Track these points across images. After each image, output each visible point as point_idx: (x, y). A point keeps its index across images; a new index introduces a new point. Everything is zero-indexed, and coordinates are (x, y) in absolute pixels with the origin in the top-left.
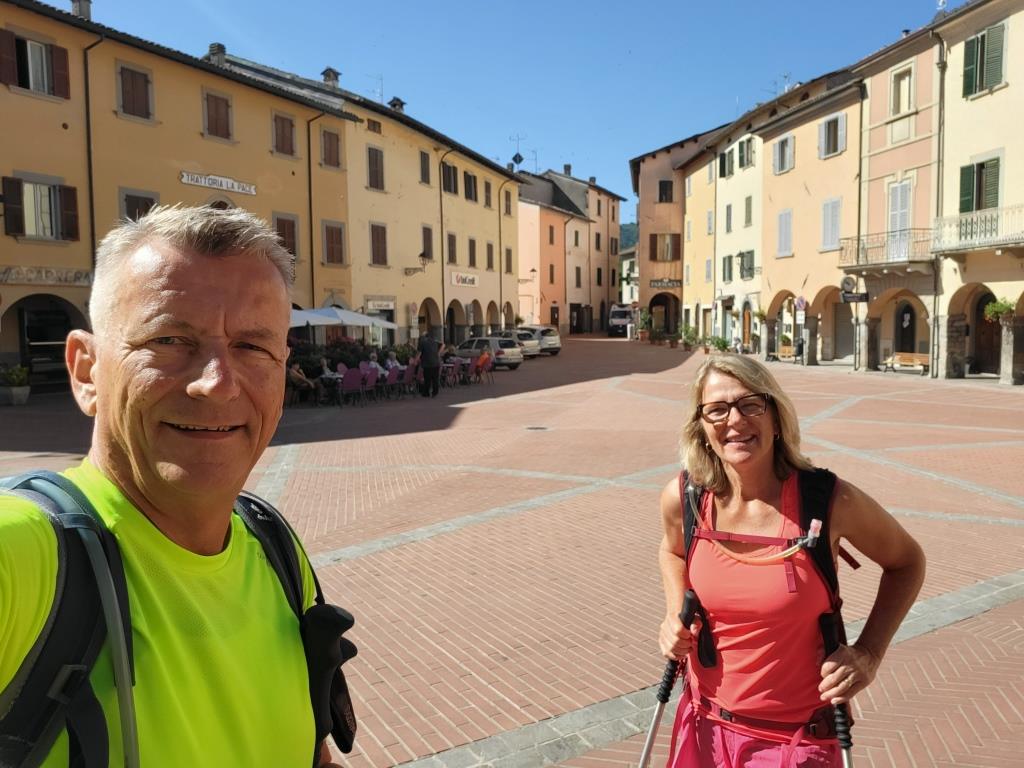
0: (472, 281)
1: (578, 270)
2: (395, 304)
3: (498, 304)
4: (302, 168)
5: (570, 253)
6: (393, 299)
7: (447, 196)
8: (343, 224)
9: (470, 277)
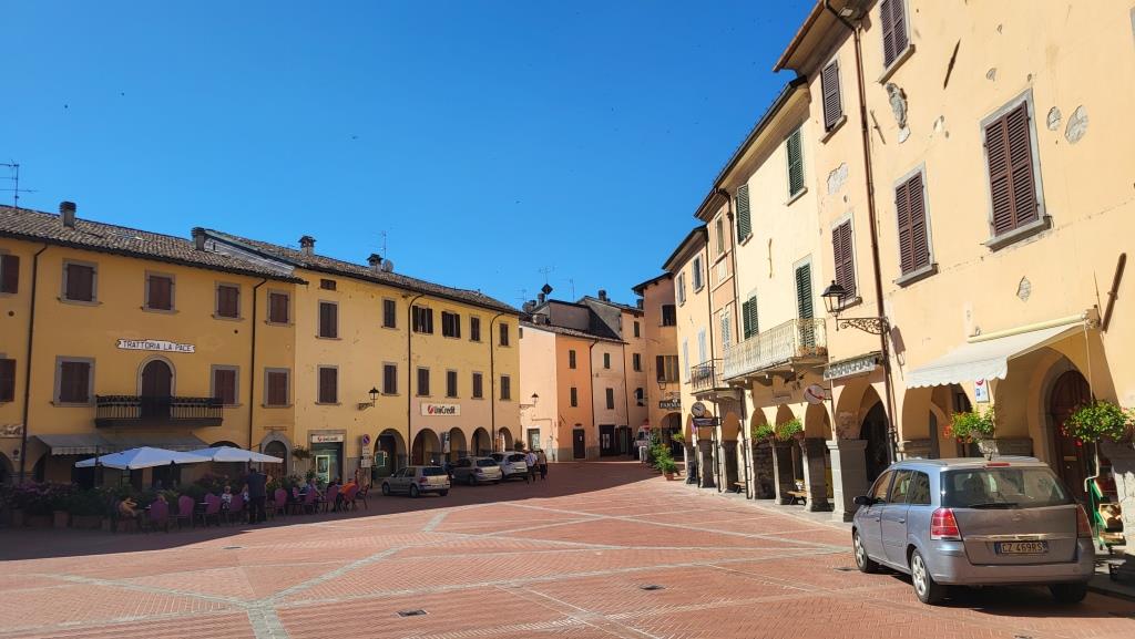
0: (452, 410)
1: (610, 392)
2: (345, 437)
3: (489, 431)
4: (244, 326)
5: (597, 375)
6: (343, 432)
7: (418, 337)
8: (289, 370)
9: (448, 406)
